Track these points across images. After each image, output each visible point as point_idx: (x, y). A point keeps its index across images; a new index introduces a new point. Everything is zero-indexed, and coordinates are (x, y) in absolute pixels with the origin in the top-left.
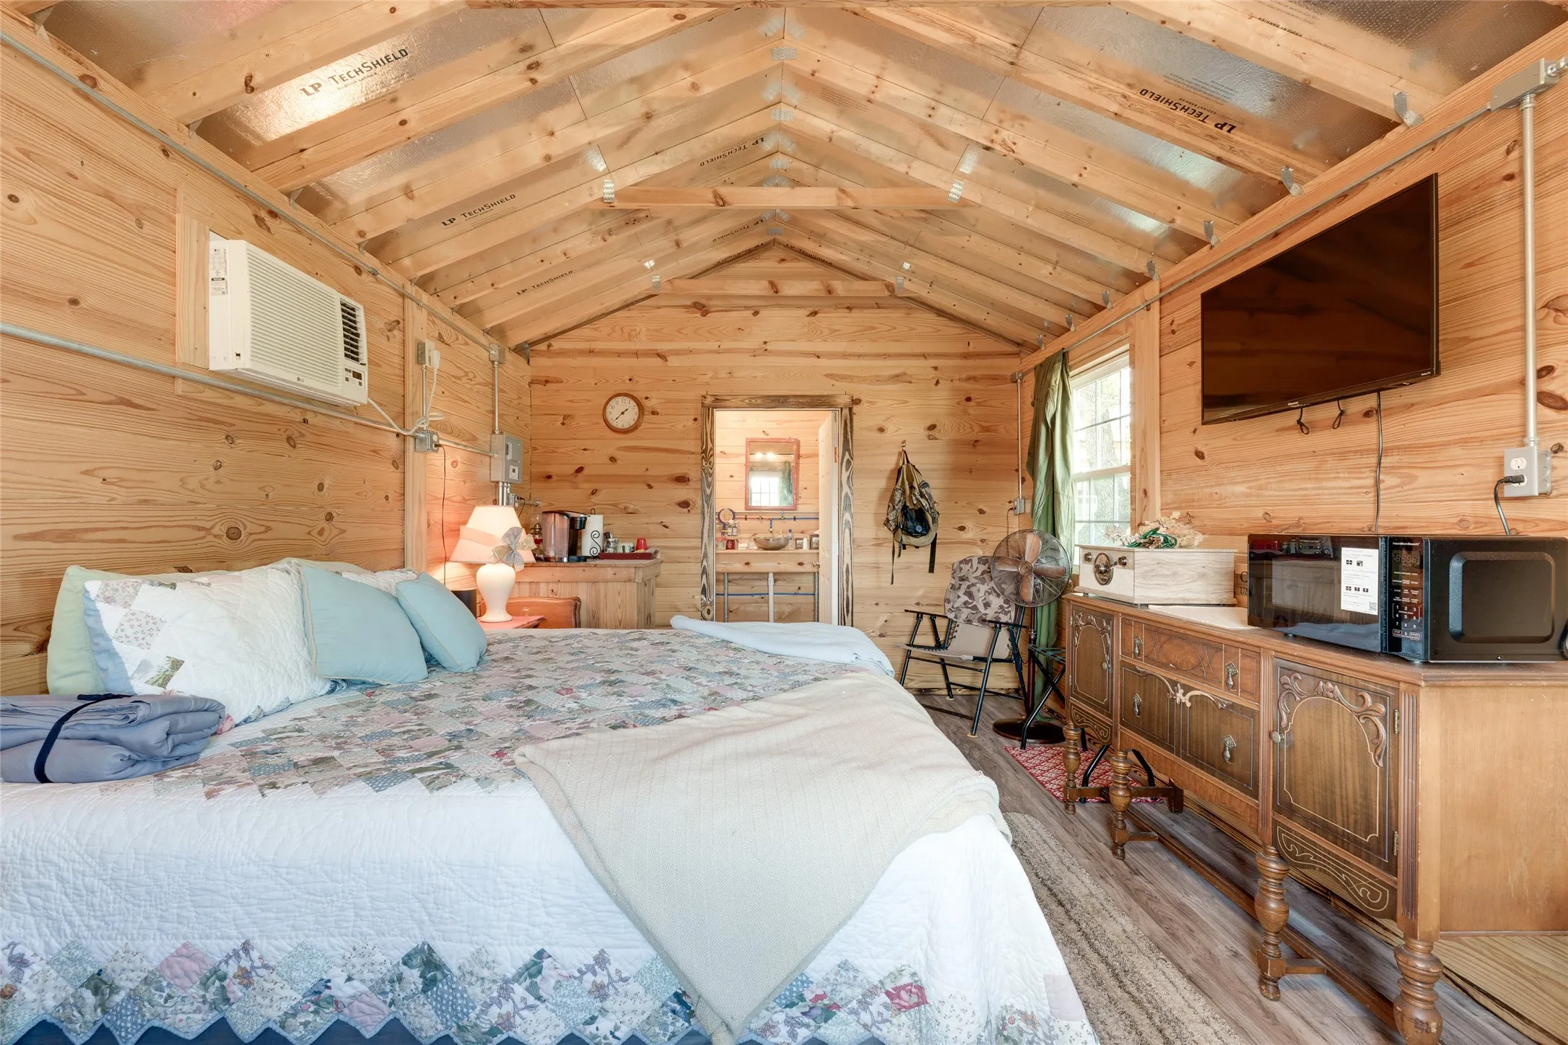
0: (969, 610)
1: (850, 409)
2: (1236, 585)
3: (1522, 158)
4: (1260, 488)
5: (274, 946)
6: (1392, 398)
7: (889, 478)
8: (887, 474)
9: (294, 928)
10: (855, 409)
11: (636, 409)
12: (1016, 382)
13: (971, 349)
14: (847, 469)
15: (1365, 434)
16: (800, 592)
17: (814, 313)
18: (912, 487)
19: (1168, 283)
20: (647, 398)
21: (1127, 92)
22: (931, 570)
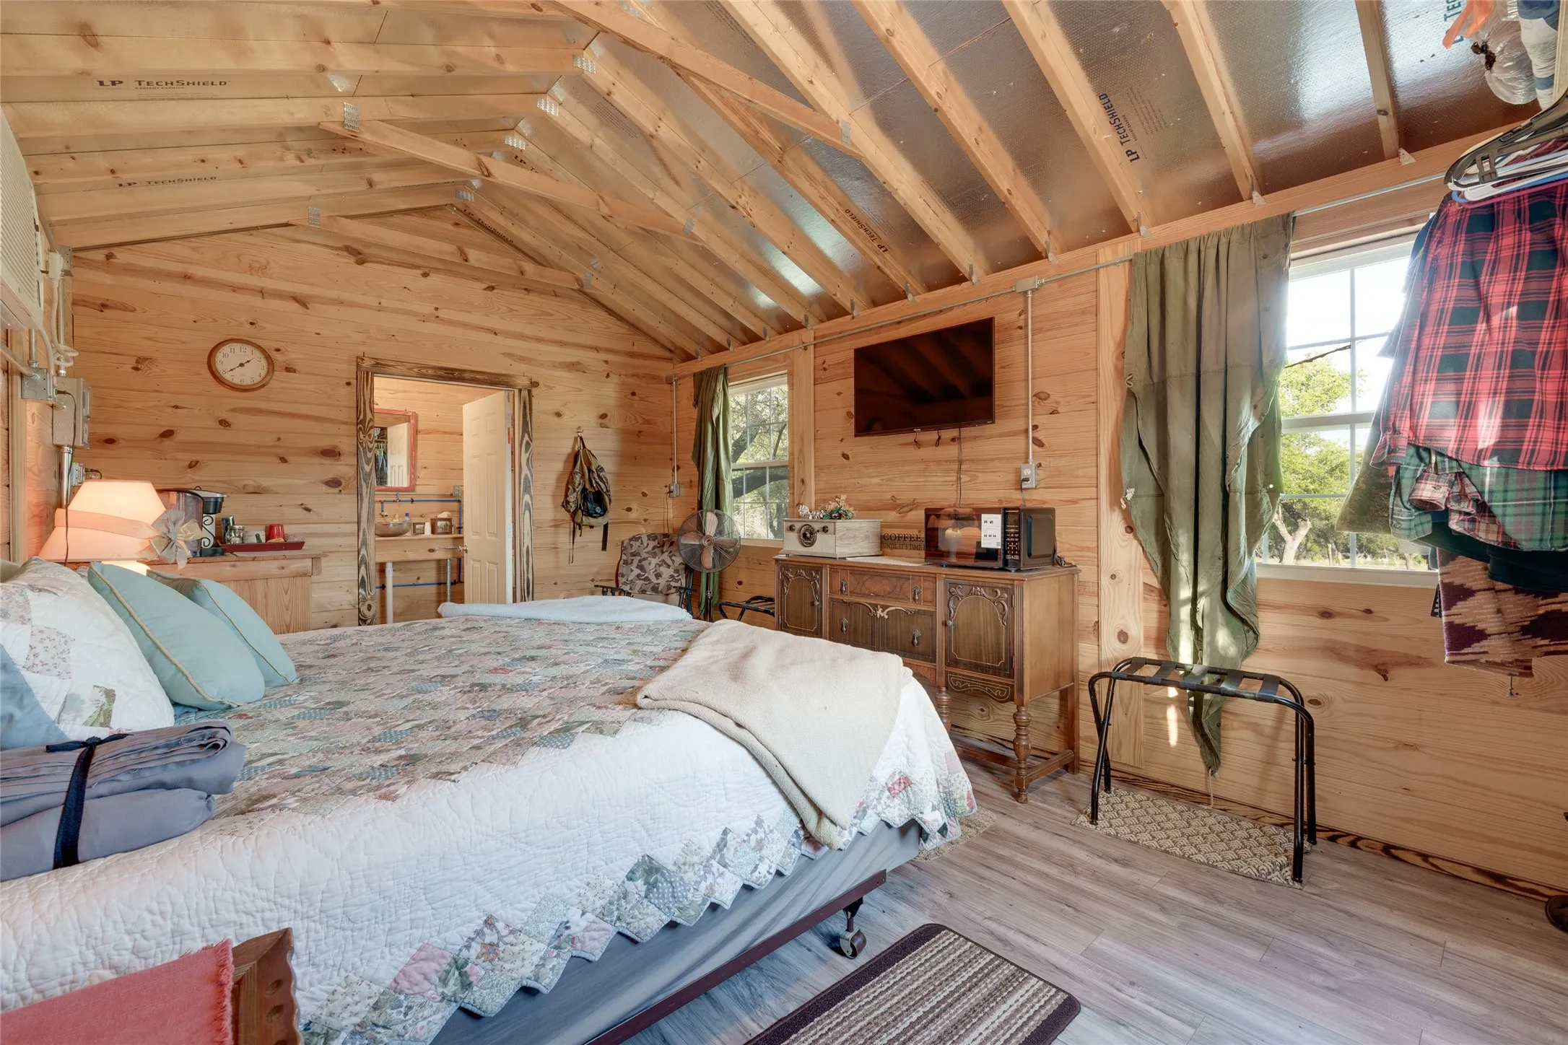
0: (642, 582)
1: (529, 392)
2: (881, 543)
3: (1026, 320)
4: (889, 480)
5: (520, 910)
6: (967, 432)
7: (566, 462)
8: (564, 457)
9: (537, 885)
10: (535, 391)
11: (264, 362)
12: (671, 383)
13: (636, 349)
14: (526, 451)
15: (951, 451)
16: (421, 581)
17: (491, 288)
18: (590, 470)
19: (821, 334)
20: (278, 350)
21: (838, 207)
22: (604, 548)
